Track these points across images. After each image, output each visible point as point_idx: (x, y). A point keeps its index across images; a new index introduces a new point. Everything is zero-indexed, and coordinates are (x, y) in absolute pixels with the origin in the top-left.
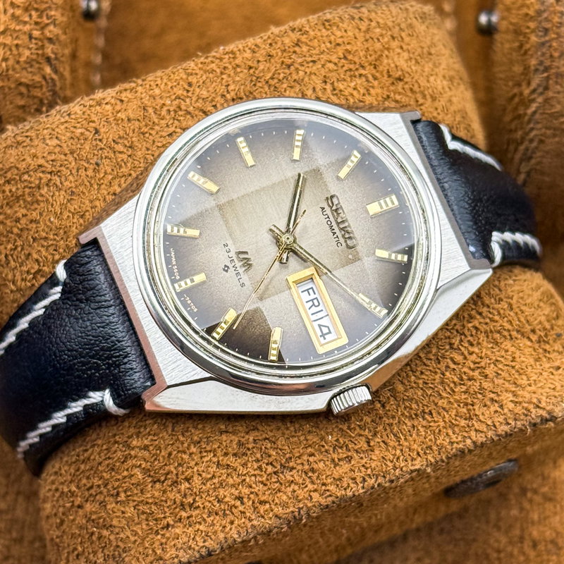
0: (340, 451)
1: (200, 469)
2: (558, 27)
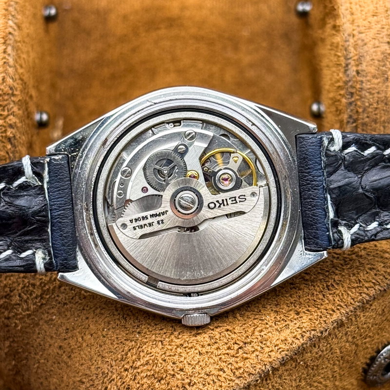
0: (279, 323)
1: (188, 361)
2: (359, 91)
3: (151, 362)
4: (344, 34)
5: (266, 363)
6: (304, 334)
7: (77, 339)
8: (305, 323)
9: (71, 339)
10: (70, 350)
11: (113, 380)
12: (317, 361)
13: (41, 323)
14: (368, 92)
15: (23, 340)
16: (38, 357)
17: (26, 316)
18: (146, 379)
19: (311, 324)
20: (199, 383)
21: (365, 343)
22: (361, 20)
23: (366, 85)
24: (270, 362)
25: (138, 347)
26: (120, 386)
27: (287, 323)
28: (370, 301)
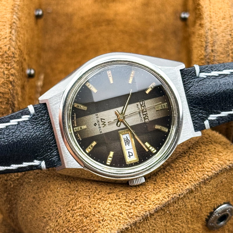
0: (156, 190)
2: (213, 61)
3: (82, 207)
5: (146, 211)
6: (169, 195)
7: (43, 193)
8: (170, 190)
9: (40, 193)
10: (39, 199)
11: (61, 216)
12: (177, 212)
13: (24, 184)
14: (218, 62)
15: (14, 193)
16: (22, 203)
17: (16, 180)
18: (79, 217)
19: (174, 190)
20: (108, 220)
21: (206, 204)
22: (216, 21)
23: (217, 58)
24: (149, 210)
25: (76, 198)
26: (65, 220)
27: (160, 190)
28: (209, 179)
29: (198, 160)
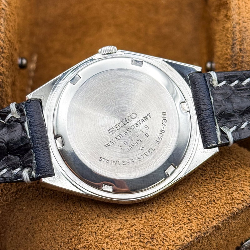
0: (176, 225)
3: (87, 246)
4: (233, 22)
6: (193, 234)
7: (39, 224)
8: (194, 226)
9: (35, 224)
10: (33, 231)
13: (15, 211)
14: (247, 64)
15: (3, 220)
17: (5, 205)
19: (198, 227)
22: (245, 13)
23: (246, 59)
25: (79, 235)
27: (181, 226)
28: (239, 213)
29: (226, 189)
